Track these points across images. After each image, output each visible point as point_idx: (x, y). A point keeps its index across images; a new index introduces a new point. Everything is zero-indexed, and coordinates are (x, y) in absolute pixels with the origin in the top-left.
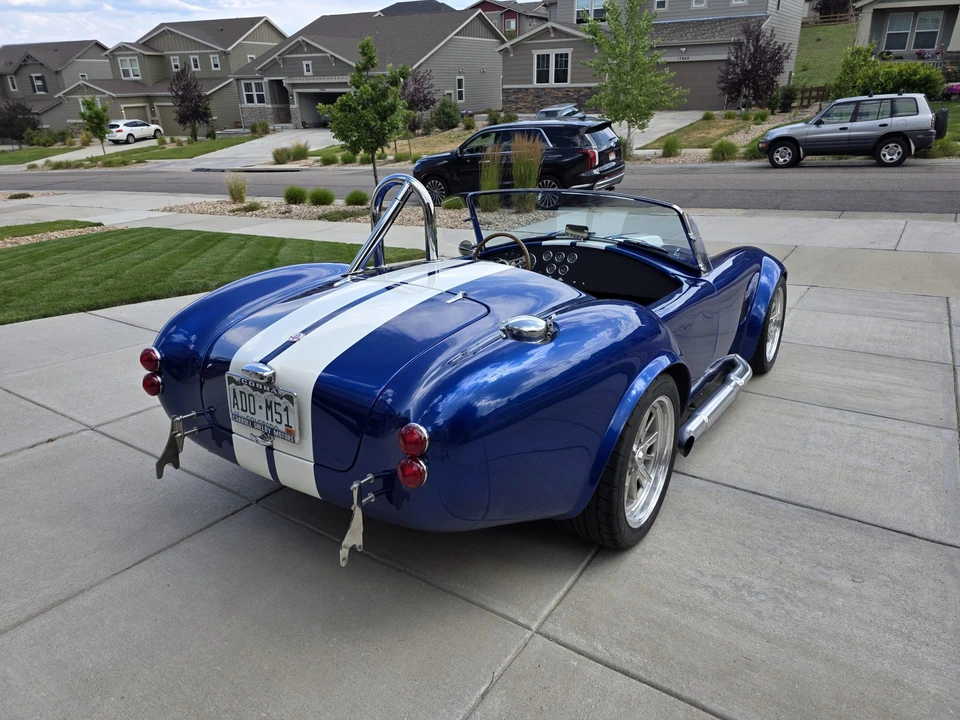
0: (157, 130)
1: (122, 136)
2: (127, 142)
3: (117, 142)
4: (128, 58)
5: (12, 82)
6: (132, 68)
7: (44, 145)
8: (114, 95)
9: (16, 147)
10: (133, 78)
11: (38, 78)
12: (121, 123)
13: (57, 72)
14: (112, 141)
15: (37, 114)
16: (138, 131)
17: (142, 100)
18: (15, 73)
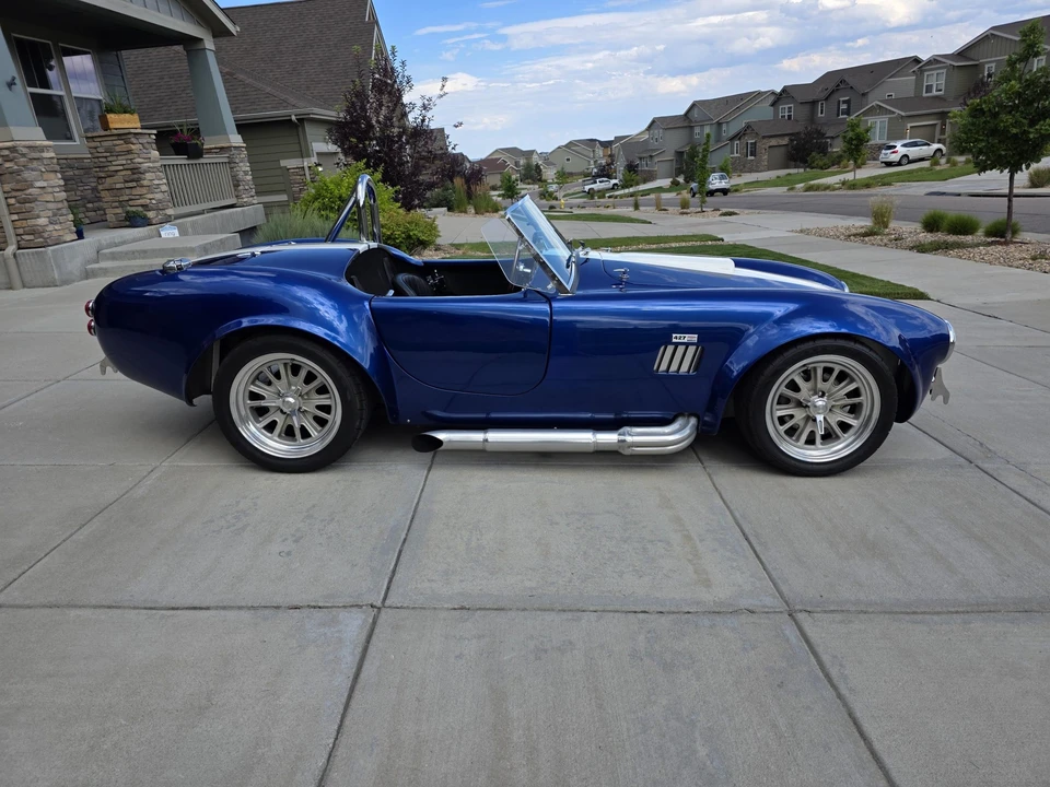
0: (939, 150)
1: (895, 158)
2: (899, 164)
3: (889, 164)
4: (935, 72)
5: (822, 107)
6: (937, 82)
7: (822, 168)
8: (903, 114)
9: (802, 170)
10: (934, 93)
11: (844, 102)
12: (899, 144)
13: (864, 95)
14: (885, 163)
15: (832, 138)
16: (914, 152)
17: (933, 117)
18: (826, 99)
